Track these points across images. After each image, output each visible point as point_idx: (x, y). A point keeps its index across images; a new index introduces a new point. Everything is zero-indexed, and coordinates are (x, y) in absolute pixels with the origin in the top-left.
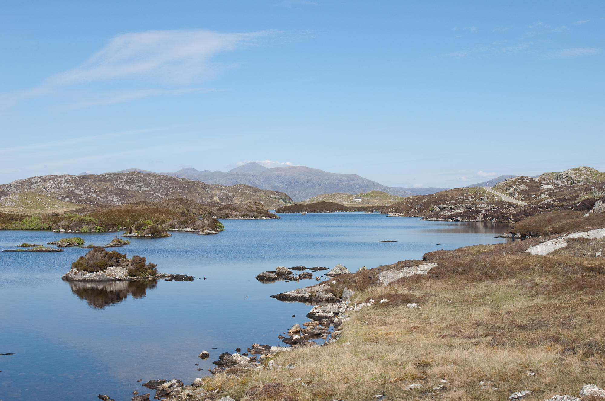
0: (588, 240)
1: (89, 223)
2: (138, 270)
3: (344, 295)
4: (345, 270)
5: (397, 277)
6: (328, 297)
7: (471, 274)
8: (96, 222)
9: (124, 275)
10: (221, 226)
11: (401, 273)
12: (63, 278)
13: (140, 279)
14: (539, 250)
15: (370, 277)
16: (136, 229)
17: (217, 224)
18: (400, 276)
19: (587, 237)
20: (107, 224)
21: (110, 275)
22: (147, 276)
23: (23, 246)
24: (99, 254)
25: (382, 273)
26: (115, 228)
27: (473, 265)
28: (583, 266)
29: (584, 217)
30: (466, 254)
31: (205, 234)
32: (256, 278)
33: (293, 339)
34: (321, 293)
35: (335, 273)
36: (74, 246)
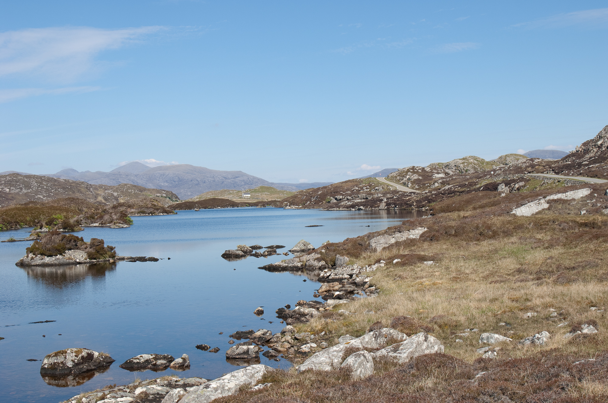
0: (567, 200)
2: (98, 252)
3: (338, 263)
4: (309, 246)
5: (389, 242)
6: (321, 265)
7: (466, 235)
9: (84, 259)
11: (393, 238)
12: (16, 264)
13: (100, 262)
14: (523, 211)
15: (360, 244)
16: (47, 224)
17: (126, 218)
18: (393, 241)
19: (566, 198)
20: (9, 222)
21: (69, 259)
22: (107, 259)
25: (373, 239)
26: (18, 226)
27: (465, 227)
28: (578, 222)
29: (501, 196)
30: (448, 220)
31: (118, 227)
32: (221, 256)
33: (335, 295)
34: (313, 262)
35: (299, 249)
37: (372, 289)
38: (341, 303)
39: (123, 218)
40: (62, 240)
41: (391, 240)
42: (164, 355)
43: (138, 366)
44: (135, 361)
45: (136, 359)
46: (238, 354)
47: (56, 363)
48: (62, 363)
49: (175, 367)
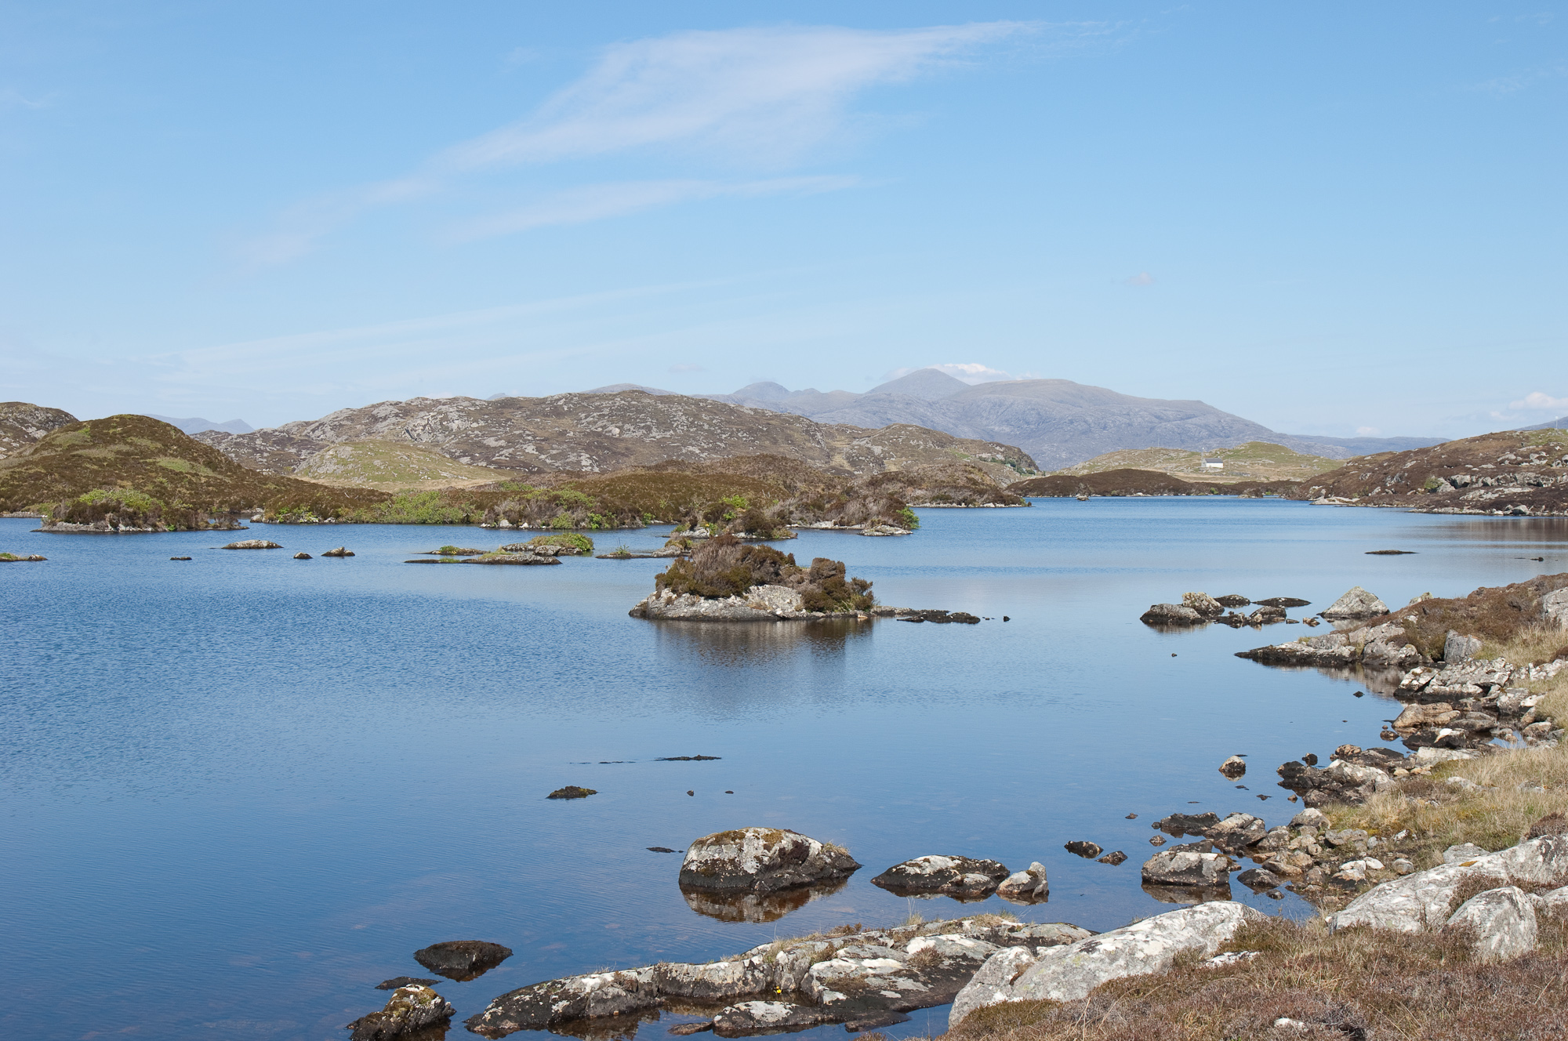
1: (572, 506)
2: (828, 594)
3: (1451, 652)
4: (1373, 604)
6: (1403, 656)
8: (591, 505)
9: (793, 608)
10: (910, 517)
12: (631, 614)
13: (833, 619)
15: (1515, 604)
16: (707, 518)
17: (902, 510)
20: (617, 510)
21: (759, 606)
22: (851, 612)
25: (1553, 593)
26: (638, 521)
31: (880, 534)
32: (1141, 619)
33: (1438, 738)
34: (1382, 646)
35: (1346, 609)
36: (574, 554)
37: (1543, 727)
38: (1455, 758)
39: (894, 512)
40: (743, 560)
42: (985, 862)
43: (917, 882)
44: (911, 870)
45: (913, 865)
46: (1174, 873)
47: (717, 860)
48: (732, 861)
49: (1009, 894)
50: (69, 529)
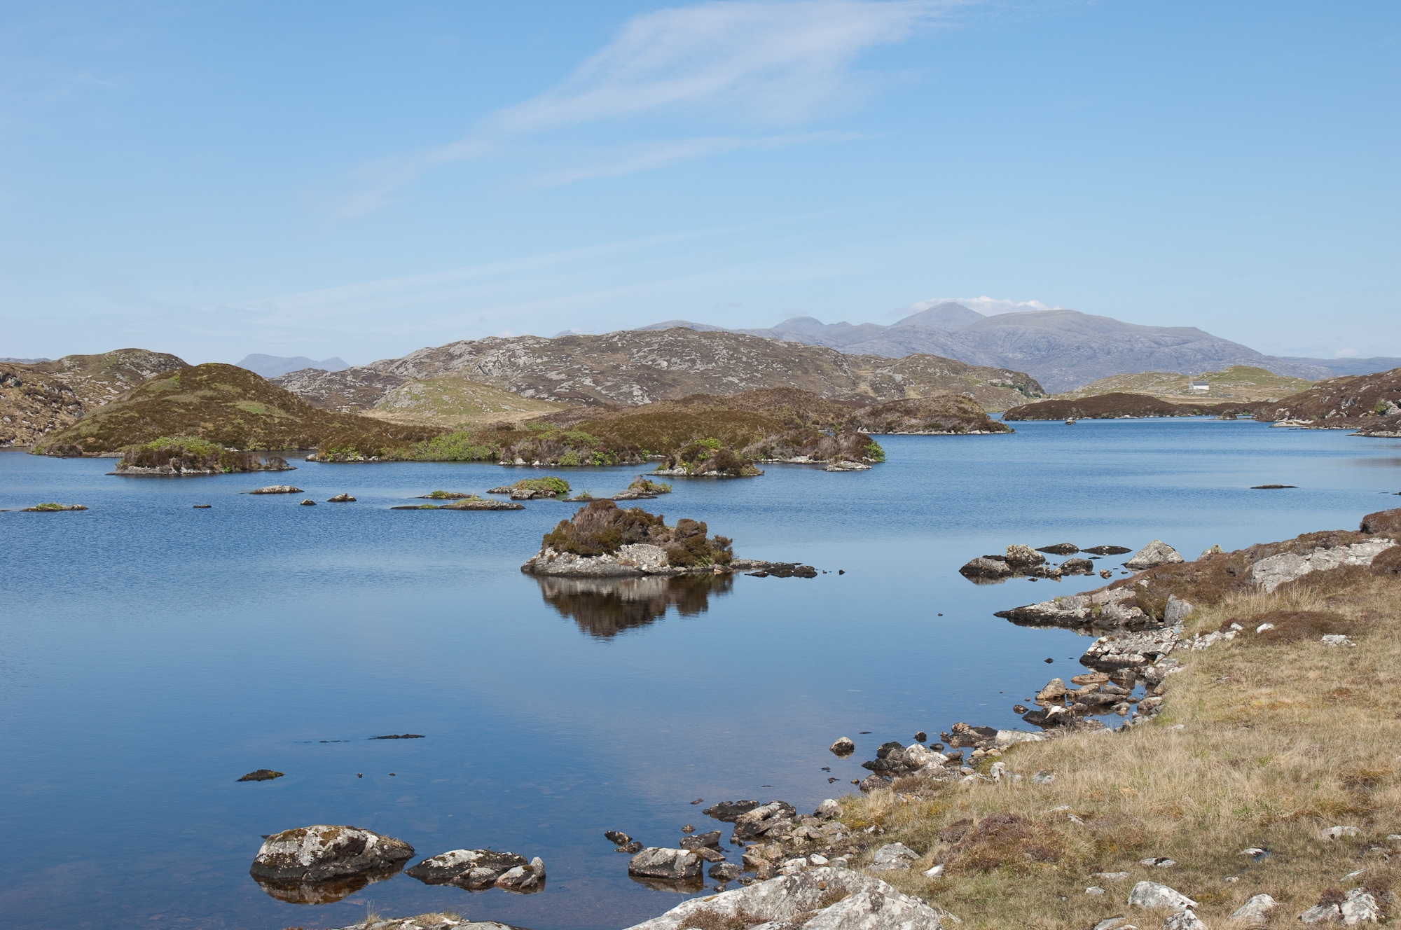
1: (578, 445)
2: (690, 551)
3: (1169, 614)
4: (1170, 555)
5: (1296, 572)
6: (1129, 617)
8: (594, 444)
9: (658, 564)
10: (877, 452)
11: (1308, 563)
12: (523, 570)
13: (694, 573)
15: (1232, 570)
16: (684, 458)
17: (868, 447)
18: (1305, 568)
20: (618, 448)
21: (627, 563)
22: (710, 566)
23: (436, 497)
24: (603, 515)
25: (1262, 561)
26: (637, 457)
31: (840, 469)
32: (960, 571)
33: (1049, 714)
34: (1115, 608)
35: (1145, 560)
36: (547, 497)
37: (1154, 701)
38: (1028, 740)
39: (862, 447)
41: (1302, 567)
42: (506, 854)
43: (437, 874)
44: (435, 864)
45: (440, 859)
46: (653, 867)
47: (281, 854)
48: (292, 855)
49: (504, 886)
50: (139, 472)
